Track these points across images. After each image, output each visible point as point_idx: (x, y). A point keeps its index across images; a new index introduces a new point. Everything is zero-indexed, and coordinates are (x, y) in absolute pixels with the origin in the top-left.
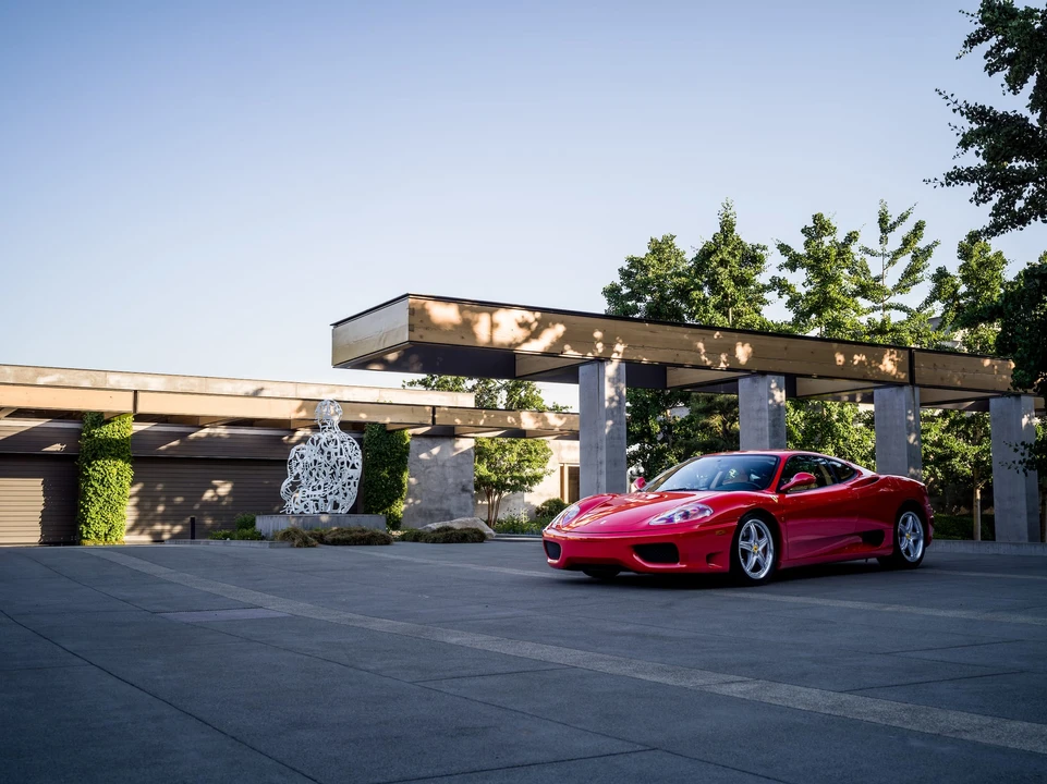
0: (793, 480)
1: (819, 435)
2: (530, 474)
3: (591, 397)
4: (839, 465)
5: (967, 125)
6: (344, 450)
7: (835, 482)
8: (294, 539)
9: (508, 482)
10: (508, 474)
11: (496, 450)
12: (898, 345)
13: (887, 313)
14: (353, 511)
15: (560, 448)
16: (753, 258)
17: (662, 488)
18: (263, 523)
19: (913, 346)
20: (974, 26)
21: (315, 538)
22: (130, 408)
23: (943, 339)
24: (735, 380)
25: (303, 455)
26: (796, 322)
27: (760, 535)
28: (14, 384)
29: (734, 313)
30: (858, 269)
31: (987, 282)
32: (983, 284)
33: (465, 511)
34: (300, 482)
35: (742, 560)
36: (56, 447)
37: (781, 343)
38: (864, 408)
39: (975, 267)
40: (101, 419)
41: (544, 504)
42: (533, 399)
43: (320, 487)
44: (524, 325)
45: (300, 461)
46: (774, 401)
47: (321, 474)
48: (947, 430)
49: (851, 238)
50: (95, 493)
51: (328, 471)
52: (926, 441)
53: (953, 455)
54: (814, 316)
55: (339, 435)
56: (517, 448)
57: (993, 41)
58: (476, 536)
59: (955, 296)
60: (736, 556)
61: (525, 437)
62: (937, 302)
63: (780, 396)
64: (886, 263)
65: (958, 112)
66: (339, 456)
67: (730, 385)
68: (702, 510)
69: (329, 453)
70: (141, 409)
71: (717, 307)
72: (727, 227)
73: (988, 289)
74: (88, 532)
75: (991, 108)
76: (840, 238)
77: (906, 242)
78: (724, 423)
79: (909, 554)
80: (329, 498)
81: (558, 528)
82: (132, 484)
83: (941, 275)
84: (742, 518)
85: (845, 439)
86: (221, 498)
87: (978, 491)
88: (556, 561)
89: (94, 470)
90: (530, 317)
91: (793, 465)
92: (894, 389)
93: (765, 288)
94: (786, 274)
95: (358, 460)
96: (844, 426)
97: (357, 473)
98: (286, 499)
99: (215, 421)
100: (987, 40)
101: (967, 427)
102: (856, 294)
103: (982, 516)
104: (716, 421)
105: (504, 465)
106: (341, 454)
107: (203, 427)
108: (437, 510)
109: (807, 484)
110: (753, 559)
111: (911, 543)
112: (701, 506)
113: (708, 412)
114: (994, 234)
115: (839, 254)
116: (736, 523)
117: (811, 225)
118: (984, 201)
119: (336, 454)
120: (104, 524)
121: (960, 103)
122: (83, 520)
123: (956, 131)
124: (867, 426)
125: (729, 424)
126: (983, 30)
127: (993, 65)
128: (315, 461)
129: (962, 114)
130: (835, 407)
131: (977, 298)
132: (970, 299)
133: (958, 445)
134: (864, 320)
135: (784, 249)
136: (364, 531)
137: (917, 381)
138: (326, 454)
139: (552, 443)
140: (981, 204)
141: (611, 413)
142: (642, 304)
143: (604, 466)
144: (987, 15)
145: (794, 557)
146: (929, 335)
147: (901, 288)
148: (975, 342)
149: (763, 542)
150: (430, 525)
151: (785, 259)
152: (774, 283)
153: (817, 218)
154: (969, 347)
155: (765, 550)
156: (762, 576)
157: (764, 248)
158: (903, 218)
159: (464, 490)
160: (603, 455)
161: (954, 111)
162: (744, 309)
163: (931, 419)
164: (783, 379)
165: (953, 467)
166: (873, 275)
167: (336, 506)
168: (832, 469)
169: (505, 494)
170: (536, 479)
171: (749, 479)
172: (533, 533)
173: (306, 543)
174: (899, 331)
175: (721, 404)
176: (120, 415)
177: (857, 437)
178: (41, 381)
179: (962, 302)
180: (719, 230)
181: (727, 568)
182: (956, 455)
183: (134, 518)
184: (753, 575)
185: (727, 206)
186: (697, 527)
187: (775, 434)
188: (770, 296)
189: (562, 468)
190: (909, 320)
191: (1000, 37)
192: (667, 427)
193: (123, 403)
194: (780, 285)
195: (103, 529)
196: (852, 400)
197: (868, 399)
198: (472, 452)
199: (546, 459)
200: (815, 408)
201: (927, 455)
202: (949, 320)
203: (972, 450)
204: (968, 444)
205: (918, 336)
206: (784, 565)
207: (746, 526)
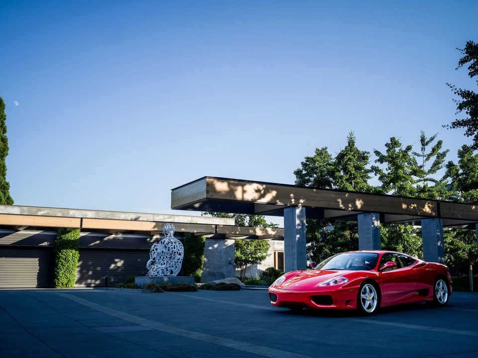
0: (386, 265)
1: (395, 239)
2: (260, 256)
3: (289, 223)
4: (406, 257)
5: (461, 100)
6: (176, 246)
7: (405, 266)
8: (152, 289)
9: (250, 259)
10: (250, 256)
11: (244, 245)
12: (431, 199)
13: (426, 183)
14: (179, 275)
15: (274, 243)
16: (363, 157)
17: (323, 269)
18: (139, 280)
19: (438, 199)
20: (463, 55)
21: (162, 288)
22: (79, 226)
23: (453, 195)
24: (356, 215)
25: (157, 249)
26: (383, 187)
27: (371, 292)
28: (27, 215)
29: (354, 182)
30: (412, 163)
31: (472, 168)
32: (470, 169)
33: (230, 273)
34: (155, 262)
35: (362, 303)
36: (45, 244)
37: (377, 198)
38: (415, 227)
39: (466, 161)
40: (66, 230)
41: (266, 270)
42: (262, 220)
43: (164, 264)
44: (258, 191)
45: (155, 251)
46: (374, 225)
47: (165, 257)
48: (455, 237)
49: (409, 148)
50: (62, 264)
51: (168, 256)
52: (446, 242)
53: (459, 249)
54: (392, 184)
55: (174, 239)
56: (254, 244)
57: (472, 61)
58: (236, 287)
59: (457, 175)
60: (360, 302)
61: (258, 239)
62: (449, 178)
63: (377, 223)
64: (424, 160)
65: (457, 93)
66: (173, 249)
67: (354, 217)
68: (343, 280)
69: (169, 248)
70: (84, 226)
71: (347, 180)
72: (351, 143)
73: (472, 172)
74: (58, 283)
75: (472, 92)
76: (404, 149)
77: (434, 150)
78: (351, 234)
79: (441, 300)
80: (169, 269)
81: (276, 287)
82: (79, 261)
83: (450, 165)
84: (362, 283)
85: (407, 241)
86: (118, 267)
87: (471, 266)
88: (275, 303)
89: (62, 254)
90: (261, 187)
91: (386, 258)
92: (430, 219)
93: (368, 171)
94: (378, 165)
95: (182, 251)
96: (407, 235)
97: (182, 257)
98: (149, 269)
99: (117, 232)
100: (469, 61)
101: (465, 236)
102: (411, 174)
103: (473, 277)
104: (347, 233)
105: (248, 251)
106: (174, 248)
107: (111, 234)
108: (217, 273)
109: (391, 267)
110: (368, 303)
111: (442, 295)
112: (343, 278)
113: (344, 229)
114: (476, 149)
115: (404, 156)
116: (359, 286)
117: (390, 142)
118: (471, 135)
119: (172, 248)
120: (66, 279)
121: (458, 89)
122: (56, 277)
123: (456, 103)
124: (418, 235)
125: (353, 234)
126: (467, 57)
127: (472, 72)
128: (163, 251)
129: (459, 94)
130: (402, 227)
131: (468, 176)
132: (464, 176)
133: (461, 244)
134: (415, 186)
135: (377, 153)
136: (184, 285)
137: (441, 216)
138: (167, 248)
139: (270, 241)
140: (470, 136)
141: (299, 231)
142: (312, 178)
143: (296, 256)
144: (469, 50)
145: (386, 302)
146: (446, 193)
147: (432, 171)
148: (468, 196)
149: (372, 295)
150: (215, 281)
151: (378, 158)
152: (373, 169)
153: (392, 139)
154: (465, 198)
155: (373, 299)
156: (372, 311)
157: (368, 153)
158: (432, 139)
159: (230, 263)
160: (295, 250)
161: (455, 93)
162: (359, 181)
163: (448, 232)
164: (378, 215)
165: (459, 254)
166: (419, 165)
167: (172, 272)
168: (403, 259)
169: (248, 265)
170: (263, 258)
171: (364, 264)
172: (262, 285)
173: (158, 291)
174: (432, 191)
175: (349, 225)
176: (74, 229)
177: (413, 240)
178: (40, 213)
179: (460, 177)
180: (347, 145)
181: (355, 307)
182: (460, 249)
183: (79, 276)
184: (367, 311)
185: (351, 134)
186: (341, 288)
187: (375, 241)
188: (371, 175)
189: (275, 253)
190: (436, 186)
191: (475, 60)
192: (324, 235)
193: (76, 224)
194: (375, 170)
195: (65, 281)
196: (410, 224)
197: (418, 223)
198: (234, 246)
199: (268, 249)
200: (392, 226)
201: (446, 249)
202: (455, 186)
203: (468, 247)
204: (466, 244)
205: (441, 194)
206: (382, 305)
207: (364, 287)
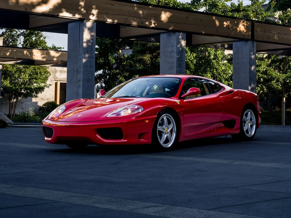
0: (189, 92)
1: (203, 67)
2: (36, 86)
3: (75, 42)
4: (213, 84)
7: (210, 93)
12: (247, 18)
15: (56, 72)
17: (115, 95)
19: (254, 19)
23: (269, 16)
24: (159, 35)
26: (193, 3)
27: (169, 123)
35: (158, 137)
37: (184, 14)
38: (227, 52)
41: (44, 105)
48: (270, 65)
52: (259, 71)
53: (272, 79)
58: (0, 124)
60: (156, 134)
67: (156, 37)
68: (138, 109)
78: (152, 58)
79: (248, 133)
84: (159, 113)
85: (217, 69)
87: (284, 99)
88: (50, 139)
91: (189, 83)
92: (243, 42)
96: (217, 62)
101: (280, 64)
103: (286, 112)
104: (147, 57)
109: (195, 94)
110: (165, 136)
111: (249, 127)
112: (137, 106)
113: (143, 52)
116: (156, 116)
124: (229, 62)
125: (154, 59)
130: (212, 51)
133: (276, 73)
134: (229, 4)
137: (255, 38)
143: (81, 83)
145: (187, 134)
146: (262, 14)
148: (285, 19)
149: (171, 127)
154: (282, 21)
155: (171, 131)
156: (170, 146)
160: (81, 76)
163: (262, 59)
164: (185, 34)
165: (272, 85)
168: (209, 86)
171: (164, 91)
174: (247, 11)
175: (150, 48)
177: (223, 68)
181: (150, 141)
182: (274, 79)
184: (164, 145)
186: (134, 118)
187: (179, 66)
189: (56, 83)
190: (252, 5)
192: (119, 60)
197: (230, 48)
200: (202, 51)
201: (259, 79)
202: (273, 6)
203: (282, 77)
204: (280, 73)
205: (257, 14)
206: (181, 140)
207: (161, 117)
